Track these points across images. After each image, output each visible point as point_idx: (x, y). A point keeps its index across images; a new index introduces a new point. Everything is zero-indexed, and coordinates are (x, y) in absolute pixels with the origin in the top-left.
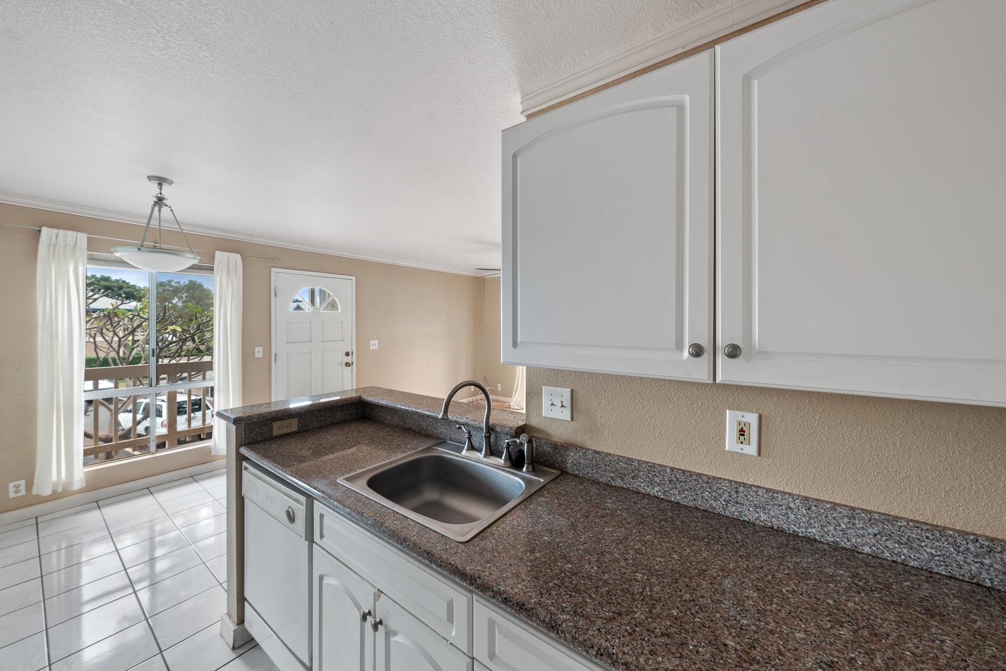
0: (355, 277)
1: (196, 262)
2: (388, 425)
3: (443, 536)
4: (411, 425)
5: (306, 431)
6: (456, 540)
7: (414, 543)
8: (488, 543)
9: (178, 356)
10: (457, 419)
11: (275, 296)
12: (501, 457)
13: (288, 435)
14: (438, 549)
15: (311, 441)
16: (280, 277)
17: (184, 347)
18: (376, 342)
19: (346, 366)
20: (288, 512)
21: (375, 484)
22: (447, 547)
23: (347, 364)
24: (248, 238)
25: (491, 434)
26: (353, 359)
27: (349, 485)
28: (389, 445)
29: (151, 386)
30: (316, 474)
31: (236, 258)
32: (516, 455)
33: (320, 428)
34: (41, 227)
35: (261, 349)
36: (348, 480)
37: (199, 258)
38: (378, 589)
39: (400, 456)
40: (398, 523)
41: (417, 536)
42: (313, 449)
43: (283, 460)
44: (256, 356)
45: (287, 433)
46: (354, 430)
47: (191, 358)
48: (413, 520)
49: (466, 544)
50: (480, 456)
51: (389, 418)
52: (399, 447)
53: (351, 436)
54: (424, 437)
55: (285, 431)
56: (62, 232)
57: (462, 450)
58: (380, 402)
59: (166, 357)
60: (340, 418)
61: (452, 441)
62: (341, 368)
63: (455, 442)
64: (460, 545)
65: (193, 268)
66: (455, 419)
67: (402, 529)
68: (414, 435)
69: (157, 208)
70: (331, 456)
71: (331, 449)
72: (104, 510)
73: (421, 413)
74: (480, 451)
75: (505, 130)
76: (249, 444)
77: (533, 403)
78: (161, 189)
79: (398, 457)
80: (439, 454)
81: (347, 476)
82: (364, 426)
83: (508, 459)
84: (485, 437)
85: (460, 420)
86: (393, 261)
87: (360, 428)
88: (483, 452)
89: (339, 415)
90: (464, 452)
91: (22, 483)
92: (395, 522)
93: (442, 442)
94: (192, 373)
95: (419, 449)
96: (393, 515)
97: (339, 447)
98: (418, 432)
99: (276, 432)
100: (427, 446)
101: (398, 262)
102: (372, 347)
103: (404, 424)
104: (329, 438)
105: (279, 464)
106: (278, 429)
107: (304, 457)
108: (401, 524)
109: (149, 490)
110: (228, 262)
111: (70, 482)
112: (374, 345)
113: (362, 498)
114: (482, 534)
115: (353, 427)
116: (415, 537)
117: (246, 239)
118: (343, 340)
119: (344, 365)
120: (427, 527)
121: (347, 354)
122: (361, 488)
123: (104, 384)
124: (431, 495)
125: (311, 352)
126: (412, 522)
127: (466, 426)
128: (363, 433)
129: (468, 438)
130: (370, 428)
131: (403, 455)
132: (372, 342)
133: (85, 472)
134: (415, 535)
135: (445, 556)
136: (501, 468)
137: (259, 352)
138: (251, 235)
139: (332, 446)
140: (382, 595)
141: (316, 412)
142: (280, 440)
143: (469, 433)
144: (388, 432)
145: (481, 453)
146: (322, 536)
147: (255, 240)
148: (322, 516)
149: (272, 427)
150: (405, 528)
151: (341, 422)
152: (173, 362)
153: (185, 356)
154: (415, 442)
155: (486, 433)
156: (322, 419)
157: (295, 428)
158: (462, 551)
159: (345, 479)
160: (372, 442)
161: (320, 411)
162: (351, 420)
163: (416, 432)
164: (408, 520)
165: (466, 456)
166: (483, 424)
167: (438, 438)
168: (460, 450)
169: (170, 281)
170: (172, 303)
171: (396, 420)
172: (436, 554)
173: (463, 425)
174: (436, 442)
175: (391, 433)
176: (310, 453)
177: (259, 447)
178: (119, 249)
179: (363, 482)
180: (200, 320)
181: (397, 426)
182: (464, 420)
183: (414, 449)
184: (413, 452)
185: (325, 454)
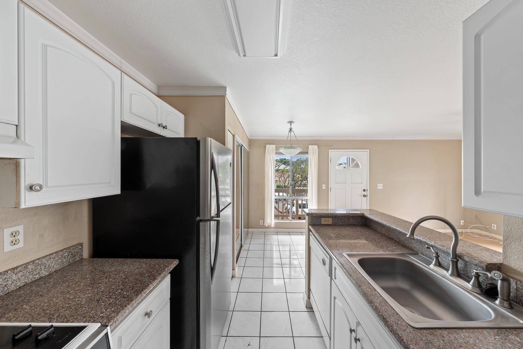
0: (369, 150)
1: (301, 151)
2: (379, 233)
3: (397, 314)
4: (394, 237)
5: (335, 225)
6: (407, 322)
7: (376, 307)
8: (436, 340)
9: (300, 186)
10: (427, 241)
11: (330, 162)
12: (469, 282)
13: (328, 225)
14: (392, 320)
15: (337, 230)
16: (333, 153)
17: (302, 183)
18: (382, 185)
19: (364, 197)
20: (323, 260)
21: (362, 262)
22: (399, 322)
23: (364, 196)
24: (320, 138)
25: (458, 260)
26: (368, 193)
27: (348, 258)
28: (376, 244)
29: (290, 196)
30: (334, 246)
31: (316, 147)
32: (486, 285)
33: (342, 225)
34: (266, 145)
35: (325, 185)
36: (349, 255)
37: (301, 149)
38: (358, 321)
39: (381, 252)
40: (369, 290)
41: (379, 304)
42: (336, 235)
43: (323, 236)
44: (323, 188)
45: (327, 224)
46: (359, 231)
47: (304, 187)
48: (379, 293)
49: (415, 329)
50: (448, 274)
51: (380, 229)
52: (382, 247)
53: (356, 233)
54: (402, 246)
55: (326, 223)
56: (270, 145)
57: (431, 264)
58: (374, 218)
59: (297, 186)
60: (352, 223)
61: (423, 255)
62: (361, 198)
63: (425, 256)
64: (409, 327)
65: (300, 153)
66: (425, 240)
67: (371, 295)
68: (395, 243)
69: (290, 133)
70: (344, 241)
71: (345, 237)
72: (278, 236)
73: (399, 230)
74: (447, 270)
75: (465, 21)
76: (312, 225)
77: (513, 247)
78: (291, 126)
79: (380, 253)
80: (410, 261)
81: (348, 253)
82: (364, 230)
83: (477, 285)
84: (452, 261)
85: (430, 243)
86: (393, 138)
87: (362, 230)
88: (450, 272)
89: (352, 221)
90: (432, 266)
91: (262, 221)
92: (368, 289)
93: (415, 253)
94: (303, 193)
95: (396, 253)
96: (367, 284)
97: (348, 237)
98: (397, 242)
99: (323, 223)
100: (402, 253)
101: (396, 138)
102: (378, 188)
103: (389, 234)
104: (346, 231)
105: (321, 237)
106: (323, 221)
107: (331, 237)
108: (371, 292)
109: (289, 233)
110: (313, 149)
111: (271, 224)
112: (380, 186)
113: (353, 268)
114: (431, 330)
115: (358, 229)
116: (378, 304)
117: (319, 138)
118: (362, 183)
119: (362, 196)
120: (387, 302)
121: (364, 190)
122: (354, 262)
123: (281, 194)
124: (403, 284)
125: (346, 188)
126: (378, 294)
127: (434, 248)
128: (363, 233)
129: (436, 257)
130: (368, 232)
131: (383, 253)
132: (379, 185)
133: (275, 222)
134: (378, 303)
135: (395, 327)
136: (468, 290)
137: (324, 187)
138: (321, 137)
139: (345, 236)
140: (360, 325)
141: (340, 217)
142: (324, 226)
143: (437, 254)
144: (378, 236)
145: (448, 272)
146: (335, 278)
147: (323, 138)
148: (335, 268)
149: (321, 220)
150: (373, 295)
151: (353, 225)
152: (299, 188)
153: (303, 186)
154: (394, 247)
155: (453, 258)
156: (343, 221)
157: (330, 223)
158: (410, 332)
159: (347, 254)
160: (367, 239)
161: (342, 217)
162: (358, 225)
163: (396, 241)
164: (376, 291)
165: (432, 268)
166: (450, 250)
167: (411, 250)
168: (429, 263)
169: (301, 159)
170: (301, 166)
171: (384, 231)
172: (389, 322)
173: (432, 246)
174: (410, 252)
175: (379, 238)
176: (334, 236)
177: (316, 227)
178: (280, 149)
179: (356, 259)
180: (306, 173)
181: (384, 235)
182: (433, 243)
183: (392, 251)
184: (391, 253)
185: (341, 239)
